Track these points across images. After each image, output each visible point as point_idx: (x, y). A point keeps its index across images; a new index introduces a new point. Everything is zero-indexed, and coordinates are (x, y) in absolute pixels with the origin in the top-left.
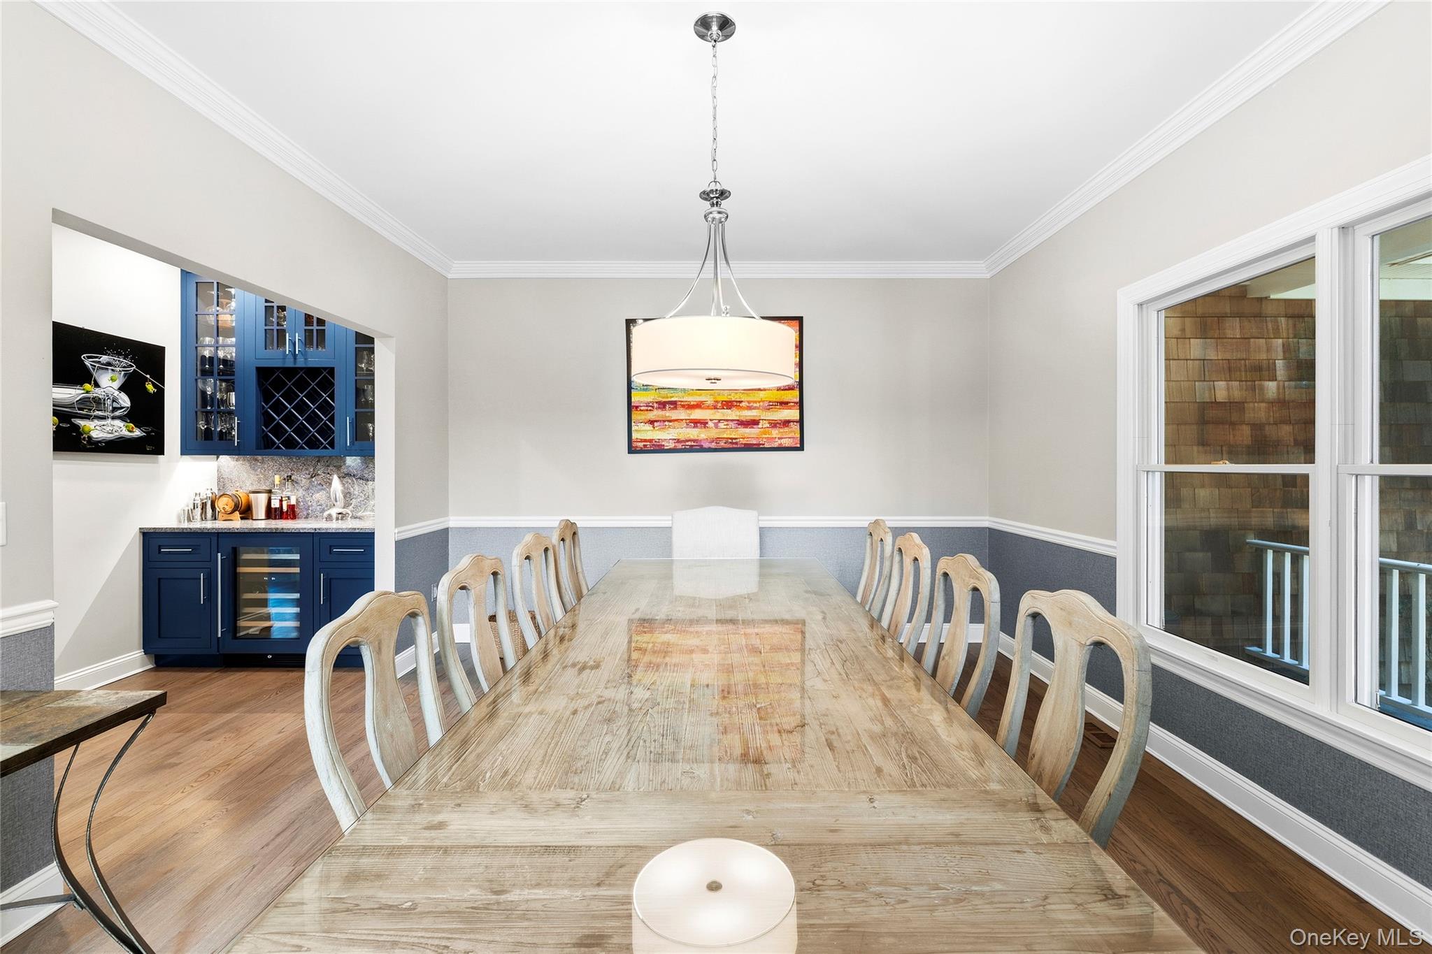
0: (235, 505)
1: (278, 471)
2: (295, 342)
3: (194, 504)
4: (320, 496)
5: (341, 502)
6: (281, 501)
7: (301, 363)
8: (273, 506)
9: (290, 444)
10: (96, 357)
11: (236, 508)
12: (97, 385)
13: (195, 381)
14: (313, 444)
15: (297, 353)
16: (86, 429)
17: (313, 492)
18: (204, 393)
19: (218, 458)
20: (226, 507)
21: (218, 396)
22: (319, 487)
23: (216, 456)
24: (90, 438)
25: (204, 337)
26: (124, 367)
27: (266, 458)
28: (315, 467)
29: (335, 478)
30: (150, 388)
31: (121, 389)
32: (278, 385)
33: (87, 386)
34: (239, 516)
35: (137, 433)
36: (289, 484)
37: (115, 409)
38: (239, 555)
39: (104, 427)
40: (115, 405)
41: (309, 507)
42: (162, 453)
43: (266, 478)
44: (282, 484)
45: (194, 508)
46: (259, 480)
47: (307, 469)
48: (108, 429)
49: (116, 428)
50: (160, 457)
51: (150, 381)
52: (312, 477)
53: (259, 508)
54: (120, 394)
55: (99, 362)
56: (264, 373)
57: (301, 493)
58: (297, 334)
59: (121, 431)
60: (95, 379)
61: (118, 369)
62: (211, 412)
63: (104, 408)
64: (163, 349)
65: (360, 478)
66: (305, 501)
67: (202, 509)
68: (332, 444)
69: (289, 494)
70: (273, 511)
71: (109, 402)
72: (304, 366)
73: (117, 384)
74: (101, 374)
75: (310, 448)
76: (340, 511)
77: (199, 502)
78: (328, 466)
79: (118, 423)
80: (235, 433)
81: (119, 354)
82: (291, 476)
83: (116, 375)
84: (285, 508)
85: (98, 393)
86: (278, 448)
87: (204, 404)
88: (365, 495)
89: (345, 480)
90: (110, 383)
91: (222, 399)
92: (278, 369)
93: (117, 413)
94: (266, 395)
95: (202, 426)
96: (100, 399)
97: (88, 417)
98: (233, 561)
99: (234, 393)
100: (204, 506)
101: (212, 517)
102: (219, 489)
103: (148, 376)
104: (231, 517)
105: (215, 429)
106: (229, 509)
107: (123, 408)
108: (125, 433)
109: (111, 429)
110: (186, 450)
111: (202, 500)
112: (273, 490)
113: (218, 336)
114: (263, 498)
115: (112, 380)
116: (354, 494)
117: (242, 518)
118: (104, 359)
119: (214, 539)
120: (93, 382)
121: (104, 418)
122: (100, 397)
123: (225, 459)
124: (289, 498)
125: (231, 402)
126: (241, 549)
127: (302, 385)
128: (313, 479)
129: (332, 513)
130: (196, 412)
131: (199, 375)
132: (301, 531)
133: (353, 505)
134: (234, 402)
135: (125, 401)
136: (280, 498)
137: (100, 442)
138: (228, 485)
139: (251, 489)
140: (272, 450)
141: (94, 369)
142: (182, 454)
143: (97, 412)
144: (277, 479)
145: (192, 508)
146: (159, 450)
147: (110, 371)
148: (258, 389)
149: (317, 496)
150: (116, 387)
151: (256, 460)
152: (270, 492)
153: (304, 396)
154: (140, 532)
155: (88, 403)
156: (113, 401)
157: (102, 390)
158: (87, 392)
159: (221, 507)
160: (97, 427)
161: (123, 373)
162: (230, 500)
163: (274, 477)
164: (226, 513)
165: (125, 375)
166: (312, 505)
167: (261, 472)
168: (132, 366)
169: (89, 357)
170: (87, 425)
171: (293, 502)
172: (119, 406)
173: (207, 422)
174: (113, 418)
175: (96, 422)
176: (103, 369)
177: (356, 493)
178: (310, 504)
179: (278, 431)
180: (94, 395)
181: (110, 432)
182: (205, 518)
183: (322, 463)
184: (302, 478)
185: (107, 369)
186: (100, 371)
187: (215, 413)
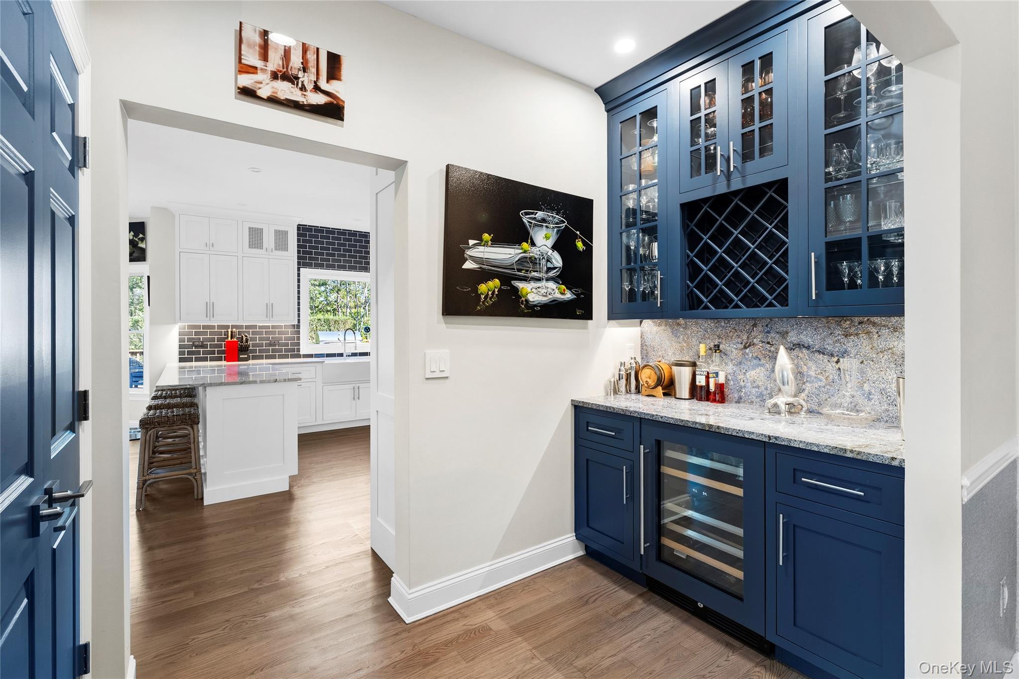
0: (658, 379)
1: (702, 340)
2: (729, 158)
3: (620, 374)
4: (756, 374)
5: (791, 388)
6: (707, 377)
7: (737, 184)
8: (697, 383)
9: (721, 301)
10: (532, 213)
11: (659, 382)
12: (533, 244)
13: (619, 234)
14: (753, 300)
15: (732, 169)
16: (524, 292)
17: (746, 368)
18: (628, 248)
19: (641, 322)
20: (648, 380)
21: (641, 251)
22: (755, 361)
23: (638, 321)
24: (527, 301)
25: (627, 184)
26: (557, 223)
27: (690, 322)
28: (749, 333)
29: (782, 350)
30: (580, 245)
31: (555, 247)
32: (706, 223)
33: (525, 245)
34: (662, 392)
35: (569, 296)
36: (716, 357)
37: (549, 269)
38: (663, 450)
39: (540, 290)
40: (549, 265)
41: (741, 388)
42: (591, 318)
43: (690, 347)
44: (709, 356)
45: (620, 379)
46: (682, 350)
47: (739, 336)
48: (543, 291)
49: (550, 290)
50: (590, 322)
51: (580, 238)
52: (745, 348)
53: (683, 386)
54: (553, 253)
55: (534, 219)
56: (689, 209)
57: (730, 368)
58: (731, 143)
59: (554, 294)
60: (531, 237)
61: (552, 226)
62: (634, 270)
63: (540, 268)
64: (591, 202)
65: (819, 352)
66: (736, 380)
67: (627, 380)
68: (783, 299)
69: (716, 369)
70: (699, 390)
71: (543, 262)
72: (741, 187)
73: (550, 243)
74: (538, 231)
75: (748, 307)
76: (791, 400)
77: (623, 373)
78: (769, 332)
79: (552, 285)
80: (658, 292)
81: (552, 209)
82: (719, 346)
83: (550, 232)
84: (712, 387)
85: (534, 252)
86: (706, 307)
87: (629, 260)
88: (827, 378)
89: (796, 352)
90: (544, 242)
91: (645, 255)
92: (705, 200)
93: (552, 274)
94: (691, 239)
95: (626, 287)
96: (535, 258)
97: (525, 279)
98: (657, 459)
99: (656, 243)
100: (628, 376)
101: (636, 389)
102: (642, 358)
103: (578, 233)
104: (654, 392)
105: (638, 289)
106: (652, 383)
107: (556, 268)
108: (558, 295)
109: (546, 291)
110: (613, 315)
111: (626, 371)
112: (698, 363)
113: (640, 179)
114: (686, 372)
115: (547, 238)
116: (808, 376)
117: (665, 394)
118: (540, 214)
119: (637, 424)
120: (529, 241)
121: (539, 280)
122: (536, 256)
123: (648, 324)
124: (717, 374)
125: (654, 255)
126: (666, 444)
127: (737, 216)
128: (747, 351)
129: (779, 403)
130: (621, 270)
131: (624, 227)
132: (747, 436)
133: (806, 392)
134: (656, 254)
135: (557, 260)
136: (705, 373)
137: (536, 306)
138: (651, 354)
139: (673, 359)
140: (699, 311)
141: (530, 226)
142: (610, 318)
143: (533, 273)
144: (702, 349)
145: (618, 379)
146: (587, 315)
147: (544, 228)
148: (683, 233)
149: (752, 374)
150: (550, 246)
151: (678, 324)
152: (694, 365)
153: (739, 233)
154: (572, 404)
155: (525, 264)
156: (548, 261)
157: (538, 249)
158: (525, 252)
159: (645, 380)
160: (533, 290)
161: (556, 230)
162: (653, 372)
163: (698, 346)
164: (648, 387)
165: (558, 231)
166: (745, 387)
167: (684, 340)
168: (564, 222)
169: (526, 214)
170: (525, 287)
171: (721, 379)
172: (552, 266)
173: (631, 283)
174: (548, 280)
175: (533, 284)
176: (538, 226)
177: (812, 373)
178: (742, 384)
179: (706, 285)
180: (531, 254)
181: (545, 294)
182: (630, 391)
183: (760, 328)
184: (732, 347)
185: (542, 225)
186: (536, 229)
187: (638, 270)
